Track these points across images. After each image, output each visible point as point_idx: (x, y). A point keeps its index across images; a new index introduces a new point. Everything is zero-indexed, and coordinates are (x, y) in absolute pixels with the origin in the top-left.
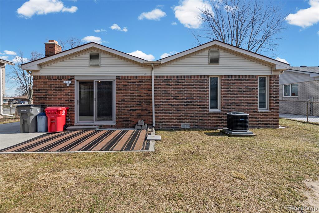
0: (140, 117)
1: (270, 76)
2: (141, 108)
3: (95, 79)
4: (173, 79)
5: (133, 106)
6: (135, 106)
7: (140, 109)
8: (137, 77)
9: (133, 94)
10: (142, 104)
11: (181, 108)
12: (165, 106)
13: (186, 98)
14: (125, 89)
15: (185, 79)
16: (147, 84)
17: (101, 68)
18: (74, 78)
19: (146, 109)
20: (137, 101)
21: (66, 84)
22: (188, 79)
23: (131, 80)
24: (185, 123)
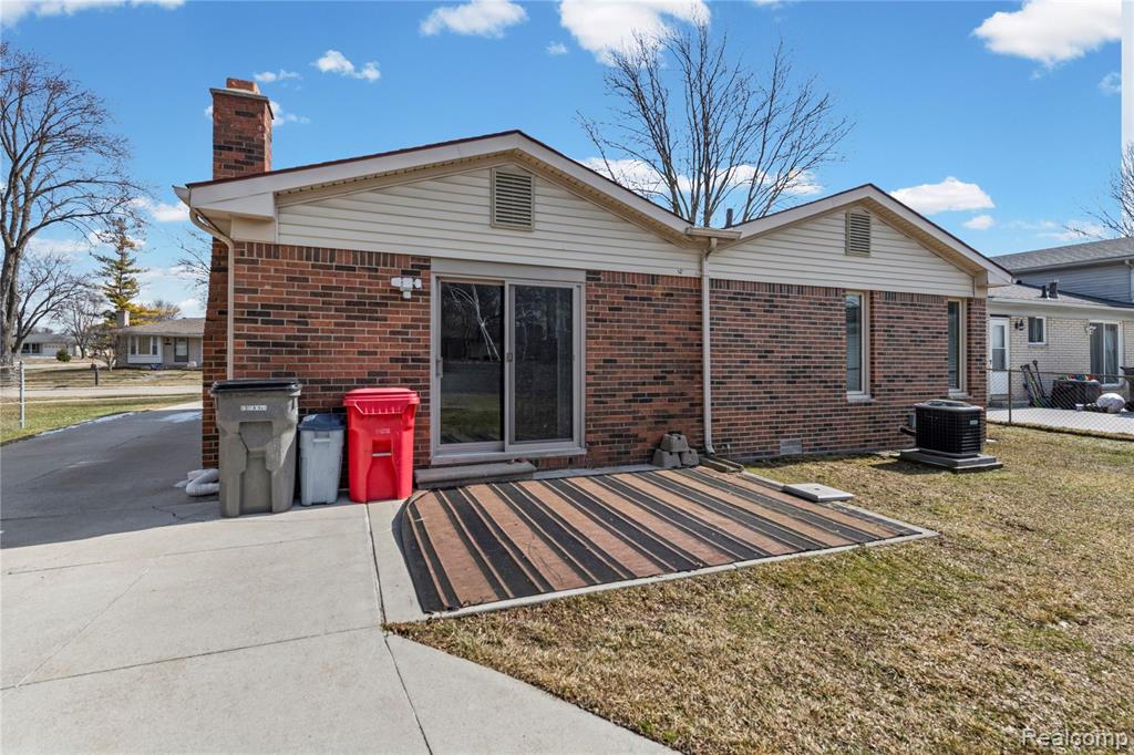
0: (665, 422)
1: (969, 301)
2: (666, 389)
3: (511, 279)
4: (759, 295)
5: (644, 384)
6: (650, 384)
7: (664, 394)
8: (654, 278)
9: (644, 339)
10: (670, 378)
11: (780, 388)
12: (738, 385)
13: (793, 357)
14: (618, 321)
15: (788, 297)
16: (685, 307)
17: (536, 234)
18: (428, 268)
19: (682, 394)
20: (656, 367)
21: (397, 291)
22: (796, 298)
23: (635, 287)
24: (788, 437)
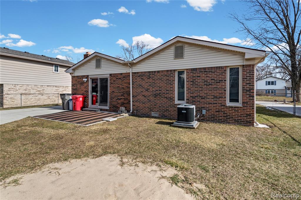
0: (123, 105)
1: (243, 66)
2: (124, 97)
3: (99, 77)
4: (146, 75)
5: (119, 96)
6: (121, 96)
7: (123, 99)
8: (121, 74)
9: (119, 87)
10: (124, 95)
11: (152, 99)
12: (140, 97)
13: (156, 90)
14: (115, 83)
15: (154, 74)
16: (128, 79)
17: (102, 69)
18: (88, 77)
19: (127, 99)
20: (122, 93)
21: (84, 81)
22: (157, 74)
23: (118, 76)
24: (154, 112)
